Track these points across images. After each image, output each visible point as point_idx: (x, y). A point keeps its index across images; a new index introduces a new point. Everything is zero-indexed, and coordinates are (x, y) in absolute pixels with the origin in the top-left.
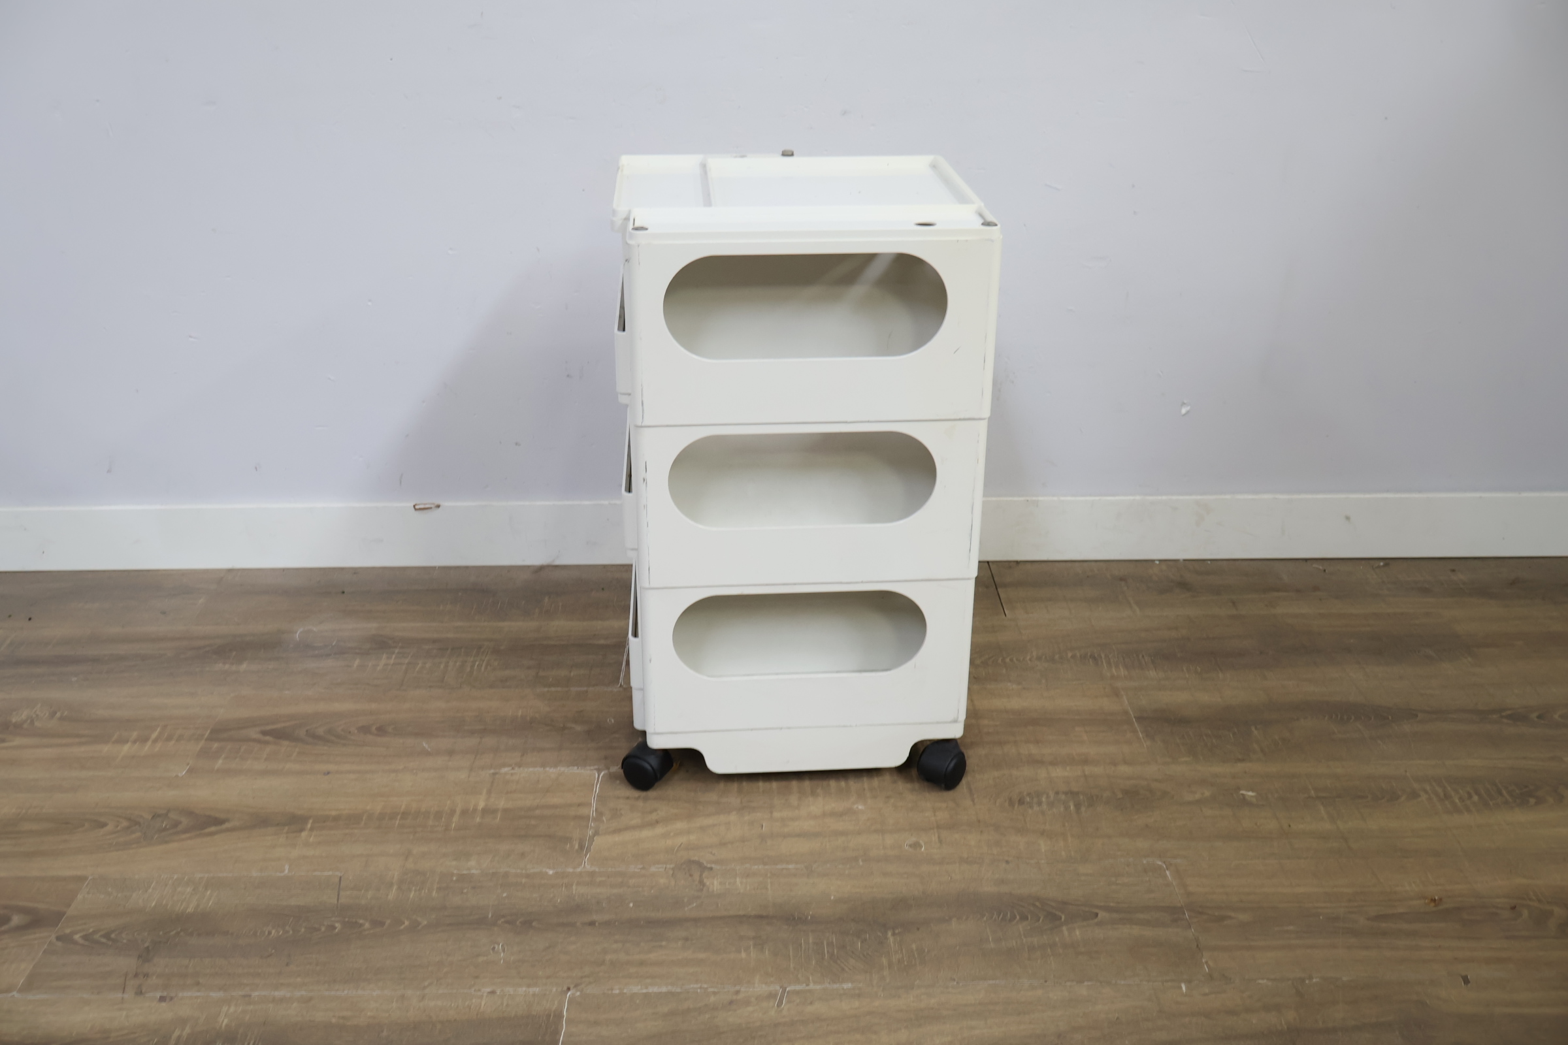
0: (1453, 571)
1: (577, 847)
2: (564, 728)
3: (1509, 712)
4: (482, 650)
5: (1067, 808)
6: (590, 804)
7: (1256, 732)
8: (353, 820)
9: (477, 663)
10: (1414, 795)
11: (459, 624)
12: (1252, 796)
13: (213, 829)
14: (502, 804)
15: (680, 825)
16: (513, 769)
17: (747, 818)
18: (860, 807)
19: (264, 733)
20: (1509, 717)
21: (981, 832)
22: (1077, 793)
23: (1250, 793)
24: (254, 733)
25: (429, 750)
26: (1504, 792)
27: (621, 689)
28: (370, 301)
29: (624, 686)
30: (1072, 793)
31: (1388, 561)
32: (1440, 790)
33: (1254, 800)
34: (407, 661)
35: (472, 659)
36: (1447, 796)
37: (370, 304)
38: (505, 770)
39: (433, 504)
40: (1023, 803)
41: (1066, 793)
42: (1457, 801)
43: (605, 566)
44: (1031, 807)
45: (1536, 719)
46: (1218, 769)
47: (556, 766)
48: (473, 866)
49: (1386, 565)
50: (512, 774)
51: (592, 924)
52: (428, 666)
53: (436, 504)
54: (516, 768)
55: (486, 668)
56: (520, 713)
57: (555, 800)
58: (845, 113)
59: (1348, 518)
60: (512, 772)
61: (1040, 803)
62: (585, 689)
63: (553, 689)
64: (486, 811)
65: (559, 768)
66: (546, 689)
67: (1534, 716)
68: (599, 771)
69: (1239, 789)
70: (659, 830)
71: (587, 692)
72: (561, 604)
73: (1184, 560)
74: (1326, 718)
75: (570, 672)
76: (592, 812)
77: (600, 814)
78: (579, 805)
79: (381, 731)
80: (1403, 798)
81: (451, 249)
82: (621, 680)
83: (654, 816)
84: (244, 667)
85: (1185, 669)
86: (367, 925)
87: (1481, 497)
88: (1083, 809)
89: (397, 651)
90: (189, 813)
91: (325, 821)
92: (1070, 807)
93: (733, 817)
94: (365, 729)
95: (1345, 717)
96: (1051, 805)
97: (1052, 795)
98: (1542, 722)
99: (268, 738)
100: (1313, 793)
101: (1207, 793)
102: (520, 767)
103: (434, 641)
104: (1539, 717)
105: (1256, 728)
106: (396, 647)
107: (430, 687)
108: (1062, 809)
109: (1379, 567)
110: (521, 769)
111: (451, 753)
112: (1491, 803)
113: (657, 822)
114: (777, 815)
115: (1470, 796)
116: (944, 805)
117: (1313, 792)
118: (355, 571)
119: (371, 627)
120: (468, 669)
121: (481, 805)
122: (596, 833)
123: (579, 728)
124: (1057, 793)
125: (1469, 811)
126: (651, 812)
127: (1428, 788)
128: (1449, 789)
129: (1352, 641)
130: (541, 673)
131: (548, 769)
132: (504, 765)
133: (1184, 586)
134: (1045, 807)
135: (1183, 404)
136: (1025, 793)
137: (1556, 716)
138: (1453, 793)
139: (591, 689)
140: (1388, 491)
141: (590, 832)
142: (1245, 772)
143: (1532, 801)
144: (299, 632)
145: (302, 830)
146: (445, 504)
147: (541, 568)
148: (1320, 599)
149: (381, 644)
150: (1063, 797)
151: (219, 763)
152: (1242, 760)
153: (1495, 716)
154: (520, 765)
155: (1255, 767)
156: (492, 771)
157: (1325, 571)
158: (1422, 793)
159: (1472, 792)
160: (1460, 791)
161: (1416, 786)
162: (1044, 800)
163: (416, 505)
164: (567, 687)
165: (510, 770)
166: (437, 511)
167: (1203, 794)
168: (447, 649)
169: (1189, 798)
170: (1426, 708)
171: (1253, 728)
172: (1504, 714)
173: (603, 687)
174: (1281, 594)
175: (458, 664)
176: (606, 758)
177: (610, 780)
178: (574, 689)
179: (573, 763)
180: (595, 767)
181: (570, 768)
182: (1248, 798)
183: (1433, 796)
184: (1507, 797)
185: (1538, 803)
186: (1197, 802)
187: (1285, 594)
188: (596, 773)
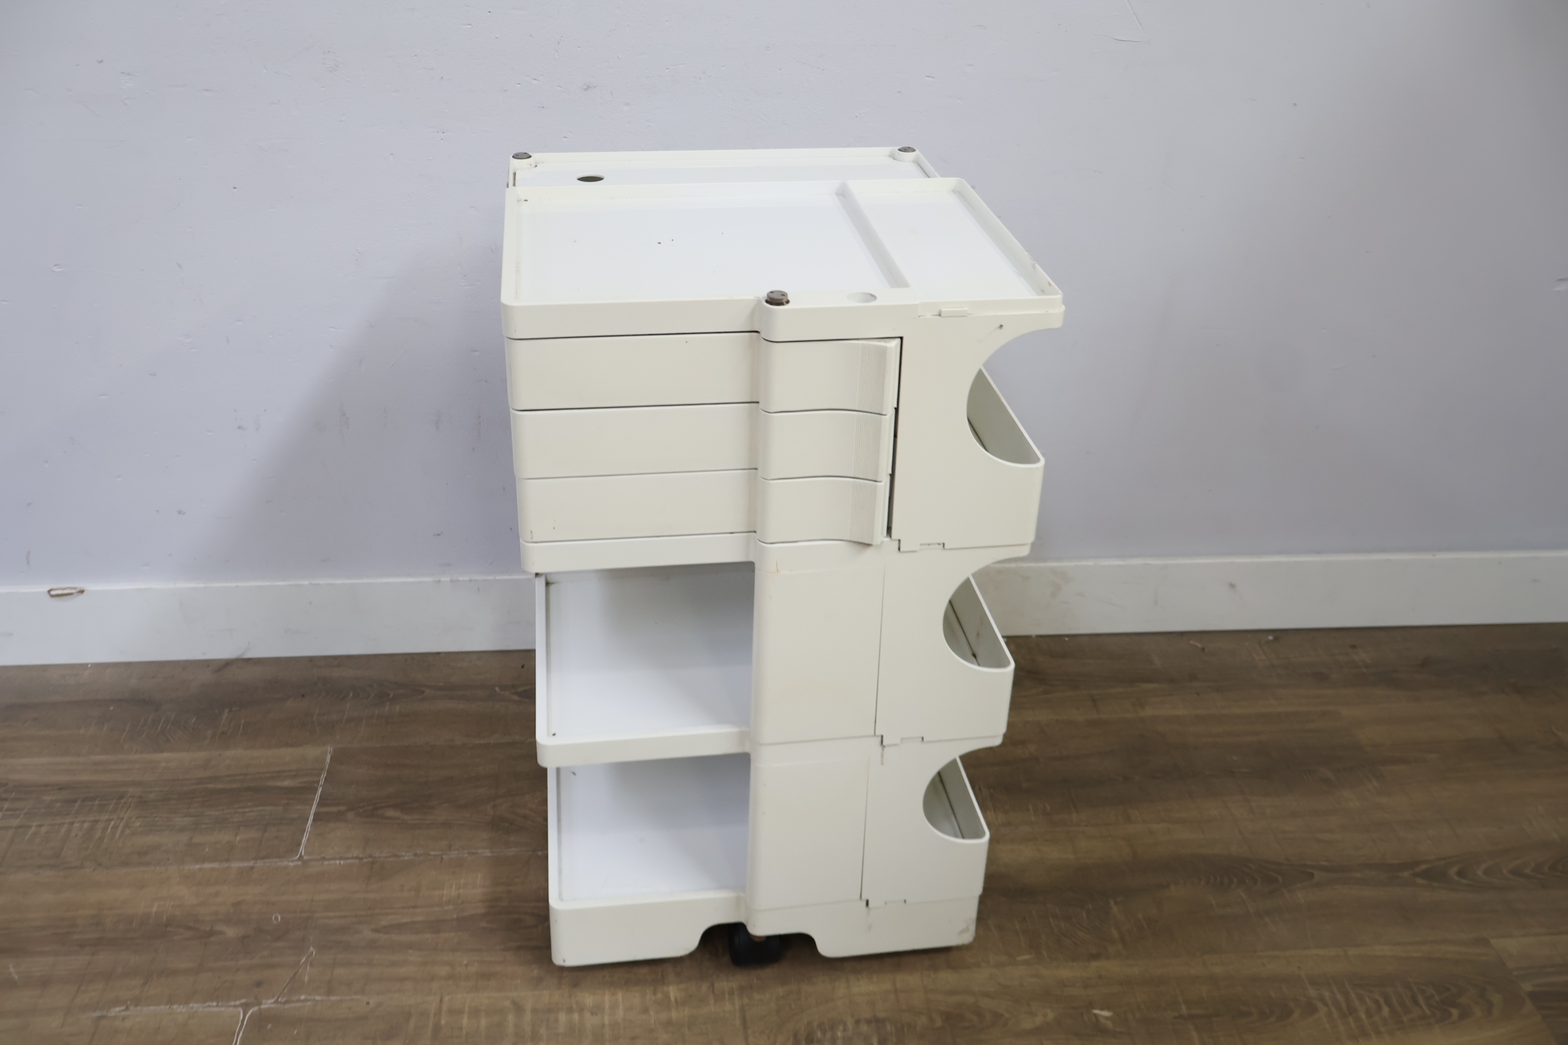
0: (1354, 647)
2: (211, 933)
3: (1424, 867)
4: (123, 801)
7: (1115, 909)
9: (112, 823)
10: (1310, 1009)
11: (101, 758)
12: (1107, 1018)
16: (127, 1009)
20: (1425, 874)
22: (883, 1021)
23: (1106, 1013)
25: (16, 977)
26: (1421, 1000)
27: (299, 863)
29: (305, 858)
30: (877, 1020)
31: (1279, 634)
32: (1340, 997)
33: (1109, 1024)
34: (15, 822)
35: (107, 817)
36: (1352, 1010)
38: (115, 1011)
39: (75, 588)
40: (812, 1041)
41: (869, 1022)
42: (1363, 1016)
43: (311, 660)
45: (1456, 878)
46: (1067, 972)
47: (187, 1003)
49: (1276, 639)
50: (124, 1019)
52: (44, 830)
53: (78, 590)
54: (132, 1008)
55: (123, 832)
56: (154, 910)
58: (588, 88)
59: (1232, 586)
60: (126, 1013)
62: (251, 864)
63: (207, 866)
65: (191, 1005)
66: (197, 867)
67: (1453, 871)
68: (246, 1007)
69: (1091, 1006)
71: (252, 868)
72: (243, 722)
73: (1038, 636)
74: (1203, 883)
75: (236, 835)
80: (1296, 1014)
81: (56, 265)
82: (302, 849)
85: (1031, 807)
95: (1226, 880)
96: (848, 1041)
97: (850, 1025)
98: (1464, 881)
100: (1184, 1010)
101: (1051, 1015)
102: (136, 1005)
103: (61, 788)
104: (1460, 874)
105: (1116, 903)
106: (6, 800)
107: (40, 867)
109: (1268, 642)
110: (139, 1008)
111: (45, 982)
112: (1405, 1019)
115: (1379, 1008)
117: (1184, 1007)
120: (98, 834)
123: (231, 932)
124: (857, 1022)
125: (1378, 1033)
127: (1327, 994)
128: (1354, 995)
129: (1235, 758)
130: (198, 839)
131: (175, 1007)
132: (116, 1002)
136: (815, 1024)
137: (1480, 872)
138: (1357, 1003)
139: (260, 863)
140: (1279, 553)
142: (1100, 977)
143: (1455, 1012)
146: (90, 587)
147: (227, 664)
148: (1198, 694)
150: (864, 1028)
152: (1095, 957)
153: (1406, 874)
154: (137, 1002)
155: (1112, 967)
156: (98, 1014)
157: (1203, 649)
158: (1320, 1005)
159: (1382, 1001)
160: (1367, 1000)
161: (1312, 992)
162: (839, 1034)
163: (51, 590)
164: (227, 860)
165: (124, 1010)
166: (82, 596)
167: (1045, 1015)
168: (75, 801)
169: (1027, 1024)
170: (1324, 863)
171: (1112, 902)
172: (1418, 870)
173: (275, 860)
174: (1151, 686)
175: (86, 825)
176: (259, 984)
177: (260, 1023)
178: (236, 865)
179: (216, 995)
180: (243, 1001)
181: (206, 1004)
182: (1103, 1021)
183: (1333, 1009)
184: (1425, 1008)
185: (1462, 1016)
186: (1037, 1031)
187: (1157, 686)
188: (240, 1011)
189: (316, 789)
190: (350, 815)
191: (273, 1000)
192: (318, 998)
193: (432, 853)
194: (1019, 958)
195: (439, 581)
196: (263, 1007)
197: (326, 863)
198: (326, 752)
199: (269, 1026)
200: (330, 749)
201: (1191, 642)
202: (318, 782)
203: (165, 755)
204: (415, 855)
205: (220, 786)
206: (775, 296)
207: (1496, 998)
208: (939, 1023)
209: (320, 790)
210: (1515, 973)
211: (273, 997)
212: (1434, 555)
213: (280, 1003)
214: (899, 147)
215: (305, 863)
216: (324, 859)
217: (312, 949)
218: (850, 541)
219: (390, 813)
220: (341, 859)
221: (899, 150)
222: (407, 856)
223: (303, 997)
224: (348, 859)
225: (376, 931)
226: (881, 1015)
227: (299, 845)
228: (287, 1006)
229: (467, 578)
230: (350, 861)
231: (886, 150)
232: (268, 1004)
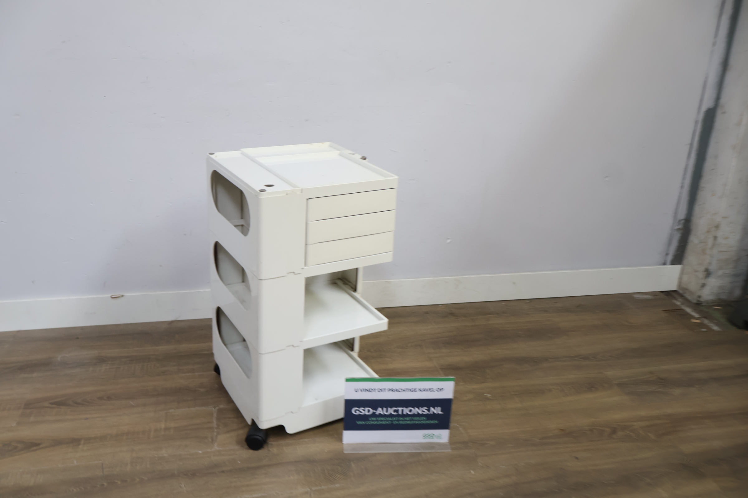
1: (210, 440)
2: (195, 391)
3: (582, 356)
4: (150, 359)
6: (213, 422)
8: (103, 438)
9: (149, 366)
10: (550, 391)
11: (137, 349)
13: (35, 448)
14: (173, 425)
19: (51, 404)
24: (46, 404)
25: (134, 405)
26: (584, 387)
28: (92, 203)
32: (559, 388)
34: (115, 367)
35: (146, 364)
36: (562, 390)
37: (92, 204)
38: (171, 411)
39: (120, 295)
42: (567, 392)
45: (592, 359)
46: (475, 386)
47: (194, 407)
48: (164, 453)
49: (530, 302)
50: (175, 412)
51: (223, 472)
52: (126, 368)
53: (122, 295)
54: (176, 410)
55: (154, 367)
56: (174, 386)
57: (197, 422)
59: (514, 283)
62: (202, 373)
63: (187, 374)
64: (166, 429)
65: (196, 408)
66: (184, 375)
67: (591, 357)
68: (214, 407)
69: (484, 394)
72: (184, 337)
73: (451, 304)
74: (514, 363)
75: (194, 366)
76: (215, 425)
77: (218, 426)
78: (208, 423)
79: (109, 398)
80: (547, 392)
81: (131, 179)
84: (35, 375)
85: (457, 348)
86: (119, 482)
87: (563, 273)
89: (110, 362)
90: (21, 442)
91: (89, 440)
94: (101, 398)
95: (521, 363)
98: (594, 359)
99: (54, 406)
100: (512, 393)
101: (472, 396)
102: (178, 409)
103: (127, 357)
104: (593, 357)
105: (488, 370)
107: (129, 377)
109: (527, 303)
111: (144, 405)
112: (579, 391)
115: (571, 390)
118: (82, 328)
119: (93, 353)
120: (146, 368)
121: (163, 426)
122: (218, 434)
123: (202, 390)
125: (571, 395)
127: (555, 387)
128: (563, 387)
129: (520, 333)
130: (181, 368)
131: (191, 409)
132: (170, 409)
133: (452, 314)
135: (449, 239)
137: (599, 357)
138: (564, 389)
139: (205, 373)
141: (215, 434)
142: (486, 387)
143: (594, 389)
144: (59, 357)
145: (79, 445)
146: (127, 294)
147: (172, 322)
148: (506, 317)
149: (101, 360)
151: (32, 419)
152: (483, 382)
153: (577, 358)
155: (489, 385)
156: (165, 412)
157: (507, 305)
158: (553, 390)
159: (571, 388)
160: (567, 388)
161: (550, 387)
163: (113, 296)
164: (193, 373)
165: (174, 410)
166: (123, 298)
167: (470, 397)
168: (133, 360)
170: (551, 357)
171: (486, 370)
172: (580, 357)
174: (491, 315)
175: (141, 366)
176: (217, 402)
177: (220, 411)
178: (197, 374)
179: (203, 405)
181: (202, 407)
182: (489, 397)
183: (557, 390)
184: (585, 389)
185: (596, 390)
187: (493, 315)
188: (213, 409)
199: (224, 412)
201: (503, 303)
203: (160, 347)
205: (183, 354)
207: (606, 385)
210: (611, 379)
232: (221, 406)
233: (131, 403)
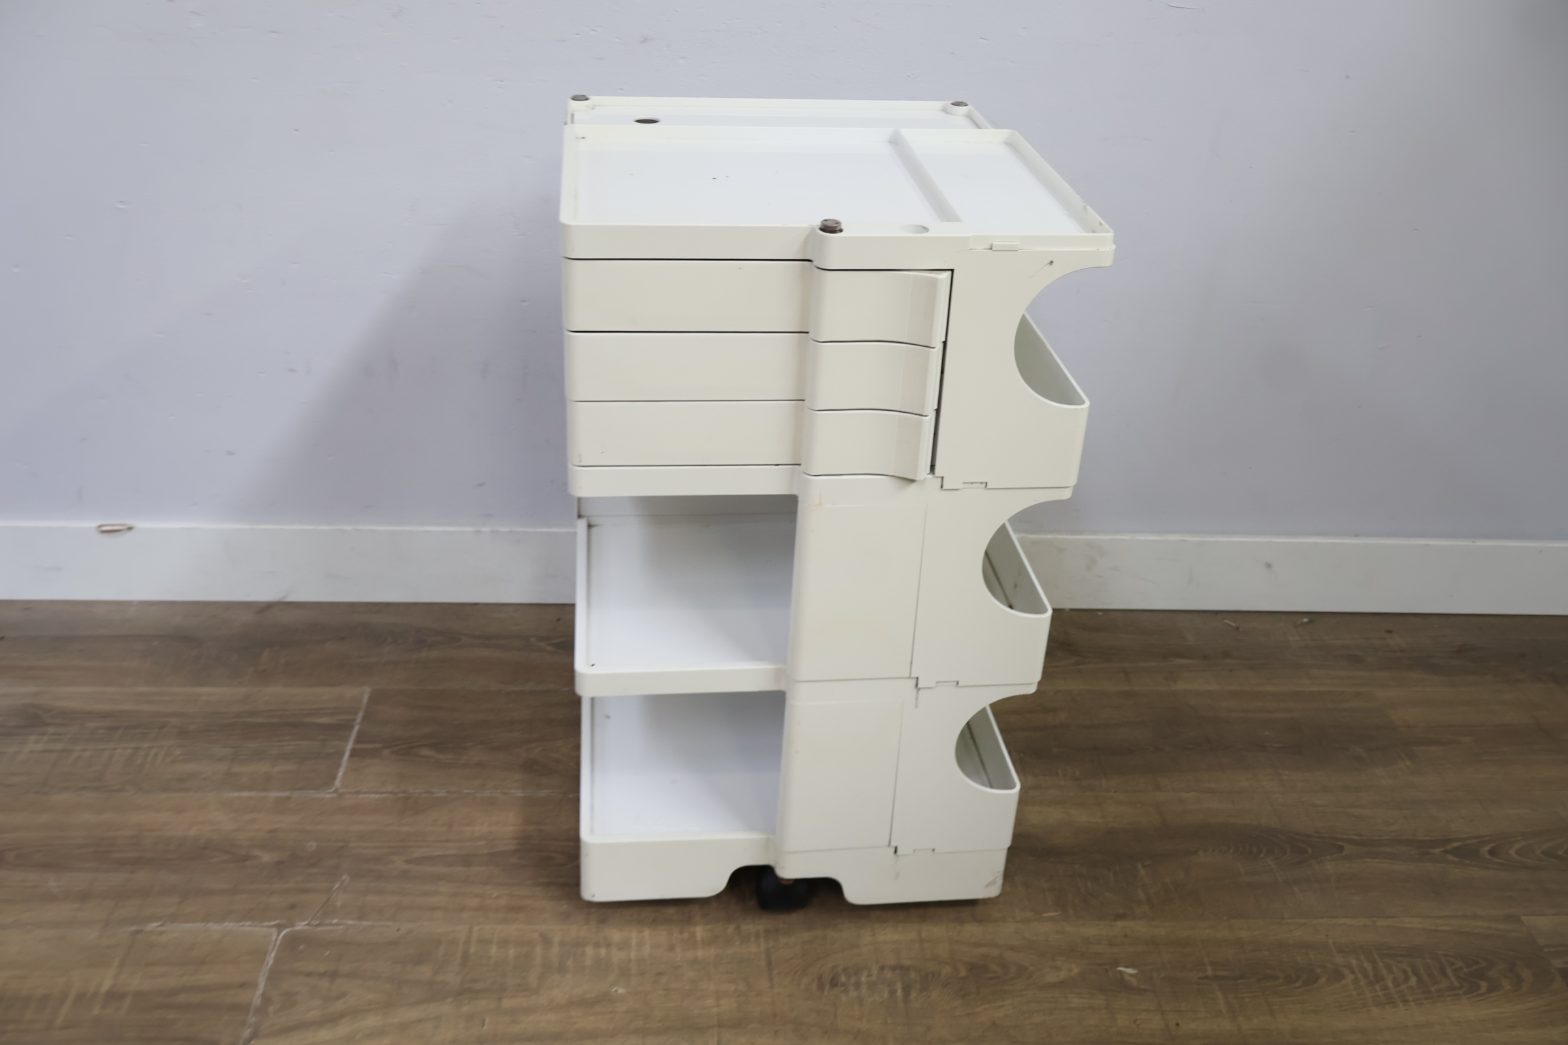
0: (1389, 632)
2: (246, 858)
3: (1455, 844)
4: (165, 730)
5: (893, 992)
6: (255, 985)
7: (1142, 872)
9: (154, 751)
10: (1337, 975)
11: (144, 689)
12: (1131, 975)
14: (136, 982)
15: (372, 1021)
16: (163, 925)
17: (465, 1009)
18: (621, 991)
20: (1454, 852)
21: (776, 1032)
22: (908, 968)
23: (1131, 971)
25: (56, 891)
26: (1449, 972)
27: (335, 795)
29: (341, 791)
30: (902, 968)
31: (1314, 616)
32: (1367, 966)
33: (1134, 981)
34: (59, 746)
35: (148, 745)
36: (1379, 979)
38: (151, 926)
39: (124, 525)
40: (836, 985)
41: (893, 968)
42: (1390, 985)
43: (351, 605)
44: (846, 991)
45: (1488, 857)
46: (1093, 930)
47: (222, 921)
49: (1311, 621)
50: (161, 933)
52: (87, 754)
53: (127, 527)
54: (168, 924)
55: (164, 759)
56: (192, 833)
57: (208, 977)
58: (645, 40)
59: (1269, 566)
60: (163, 929)
61: (858, 985)
62: (286, 794)
63: (246, 794)
64: (114, 996)
65: (226, 924)
66: (236, 794)
67: (1485, 850)
68: (279, 928)
69: (1116, 963)
70: (343, 1029)
71: (289, 798)
72: (283, 661)
73: (1072, 610)
74: (1231, 851)
75: (274, 767)
76: (257, 1001)
77: (266, 1000)
78: (242, 985)
80: (1323, 980)
81: (120, 202)
82: (338, 782)
83: (338, 1006)
87: (1428, 545)
88: (913, 995)
89: (51, 730)
92: (896, 991)
93: (446, 1007)
95: (1255, 849)
96: (872, 986)
97: (875, 972)
98: (1495, 860)
100: (1209, 970)
101: (1076, 970)
102: (173, 922)
103: (105, 715)
104: (1492, 852)
105: (1144, 867)
106: (49, 724)
107: (82, 789)
108: (886, 995)
109: (1303, 624)
110: (175, 924)
111: (84, 897)
112: (1433, 989)
113: (342, 1015)
114: (507, 1003)
115: (1407, 979)
116: (732, 987)
117: (1209, 968)
118: (27, 606)
120: (140, 761)
121: (106, 985)
122: (255, 1035)
123: (266, 857)
124: (882, 968)
125: (1405, 1001)
126: (338, 998)
127: (1354, 962)
128: (1381, 964)
129: (1267, 733)
130: (236, 769)
131: (210, 924)
132: (153, 918)
134: (864, 990)
136: (840, 968)
137: (1512, 852)
138: (1384, 972)
139: (296, 794)
140: (1319, 534)
141: (247, 1033)
142: (1126, 936)
143: (1484, 985)
146: (140, 524)
147: (269, 606)
148: (1231, 671)
149: (32, 720)
150: (889, 974)
152: (1121, 917)
153: (1437, 851)
154: (174, 918)
155: (1139, 927)
156: (134, 928)
157: (1237, 628)
158: (1346, 972)
159: (1409, 970)
160: (1394, 969)
161: (1339, 959)
162: (864, 979)
163: (100, 526)
164: (265, 790)
165: (161, 925)
166: (131, 533)
167: (1070, 970)
168: (117, 728)
169: (1051, 977)
170: (1354, 837)
171: (1140, 866)
172: (1449, 847)
173: (312, 791)
174: (1184, 661)
175: (129, 751)
176: (292, 907)
177: (292, 944)
178: (273, 795)
179: (248, 915)
180: (276, 922)
181: (241, 924)
182: (1128, 978)
183: (1360, 976)
184: (1453, 979)
185: (1490, 990)
186: (1061, 985)
187: (1190, 661)
188: (274, 931)
189: (351, 727)
190: (386, 752)
191: (306, 923)
192: (351, 922)
193: (466, 791)
194: (1044, 915)
195: (479, 532)
196: (297, 928)
197: (361, 796)
198: (364, 693)
199: (301, 947)
200: (367, 690)
201: (1226, 621)
202: (354, 720)
203: (206, 689)
204: (448, 792)
205: (260, 720)
206: (828, 223)
207: (1526, 973)
208: (963, 973)
209: (356, 729)
210: (1546, 950)
211: (304, 921)
212: (1473, 542)
213: (312, 925)
214: (952, 102)
215: (341, 795)
216: (358, 792)
217: (345, 877)
218: (893, 476)
219: (425, 752)
220: (376, 793)
221: (953, 104)
222: (441, 793)
223: (335, 921)
224: (382, 793)
225: (408, 862)
226: (907, 963)
227: (334, 778)
228: (319, 929)
229: (506, 529)
230: (384, 796)
231: (939, 104)
232: (301, 926)
233: (53, 882)
